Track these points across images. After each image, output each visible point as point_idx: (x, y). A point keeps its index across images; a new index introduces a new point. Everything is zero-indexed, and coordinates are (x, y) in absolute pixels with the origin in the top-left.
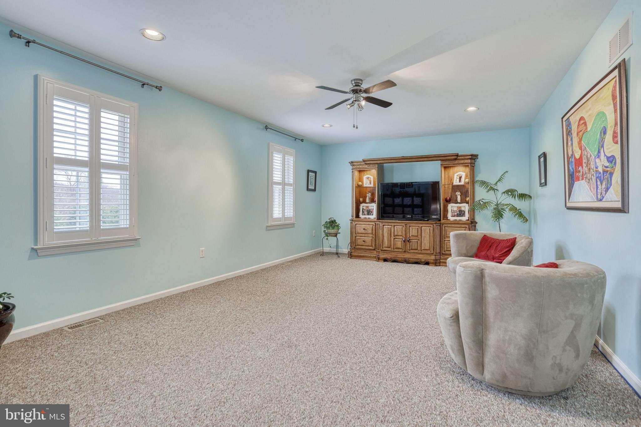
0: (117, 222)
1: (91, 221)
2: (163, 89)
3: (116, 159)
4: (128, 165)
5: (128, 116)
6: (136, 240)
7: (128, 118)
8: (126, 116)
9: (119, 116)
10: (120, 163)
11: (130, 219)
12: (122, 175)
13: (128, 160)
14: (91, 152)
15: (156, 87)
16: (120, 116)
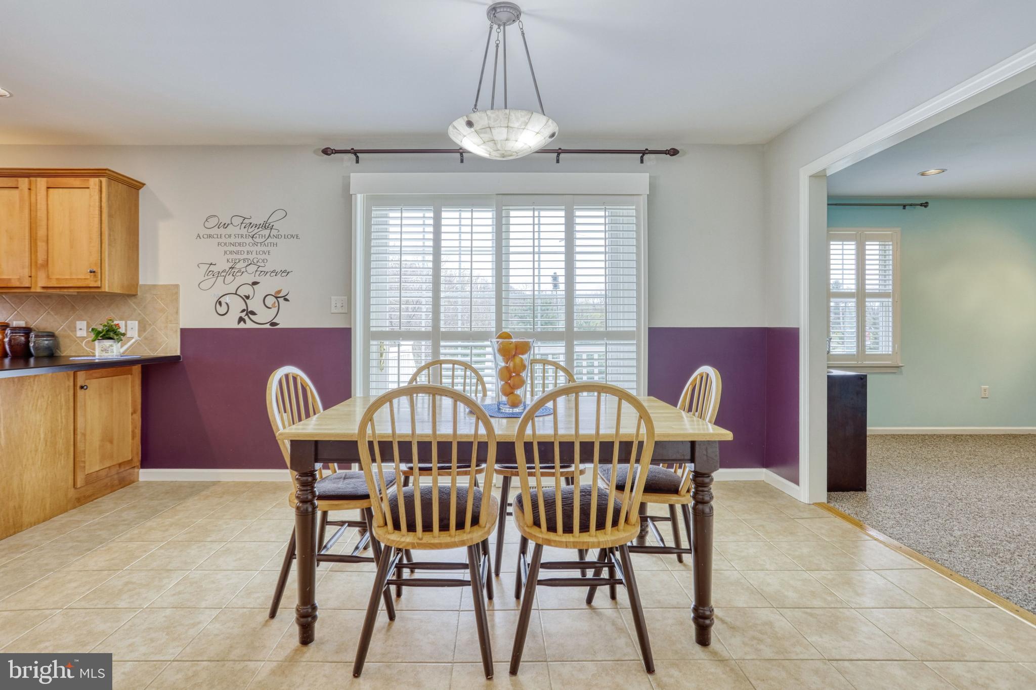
0: (878, 349)
1: (858, 347)
2: (930, 205)
3: (877, 287)
4: (890, 292)
5: (890, 243)
6: (898, 367)
7: (889, 245)
8: (887, 243)
9: (879, 245)
10: (880, 291)
11: (894, 347)
12: (884, 303)
13: (891, 287)
14: (858, 284)
15: (921, 205)
16: (881, 245)
